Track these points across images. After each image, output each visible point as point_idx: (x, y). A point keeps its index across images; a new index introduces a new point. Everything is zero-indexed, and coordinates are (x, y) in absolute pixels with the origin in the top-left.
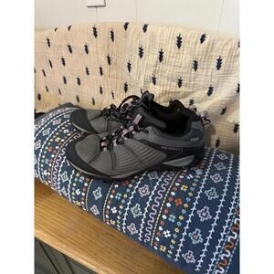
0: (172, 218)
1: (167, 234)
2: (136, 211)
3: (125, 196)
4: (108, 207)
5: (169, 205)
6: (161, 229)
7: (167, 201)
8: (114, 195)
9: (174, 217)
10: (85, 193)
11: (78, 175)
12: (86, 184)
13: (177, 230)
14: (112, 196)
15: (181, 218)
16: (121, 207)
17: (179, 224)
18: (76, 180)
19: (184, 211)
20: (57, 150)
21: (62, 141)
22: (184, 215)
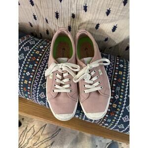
5: (107, 116)
6: (103, 123)
9: (110, 120)
13: (111, 124)
15: (114, 120)
16: (81, 116)
19: (115, 118)
20: (30, 89)
21: (30, 82)
22: (115, 120)
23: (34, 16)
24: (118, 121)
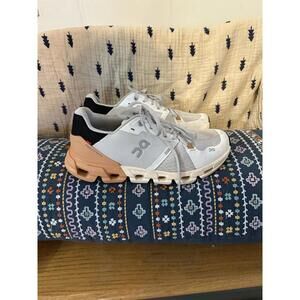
0: (228, 196)
1: (230, 213)
2: (190, 207)
3: (172, 199)
4: (158, 219)
5: (219, 187)
6: (221, 212)
7: (216, 184)
8: (160, 203)
9: (230, 195)
10: (123, 218)
11: (104, 203)
12: (120, 209)
13: (237, 205)
14: (157, 206)
15: (236, 192)
16: (173, 212)
17: (236, 198)
18: (104, 209)
19: (235, 186)
20: (61, 188)
21: (61, 175)
22: (237, 189)
23: (64, 107)
24: (244, 191)
